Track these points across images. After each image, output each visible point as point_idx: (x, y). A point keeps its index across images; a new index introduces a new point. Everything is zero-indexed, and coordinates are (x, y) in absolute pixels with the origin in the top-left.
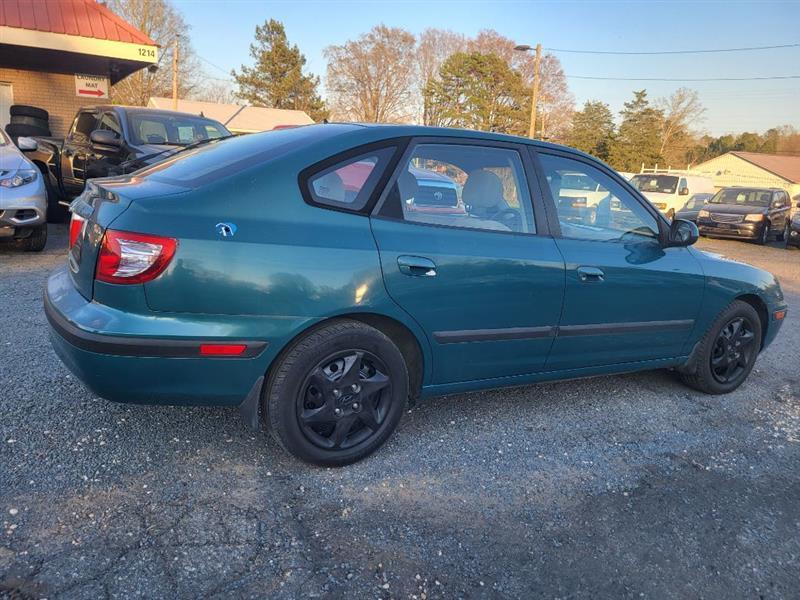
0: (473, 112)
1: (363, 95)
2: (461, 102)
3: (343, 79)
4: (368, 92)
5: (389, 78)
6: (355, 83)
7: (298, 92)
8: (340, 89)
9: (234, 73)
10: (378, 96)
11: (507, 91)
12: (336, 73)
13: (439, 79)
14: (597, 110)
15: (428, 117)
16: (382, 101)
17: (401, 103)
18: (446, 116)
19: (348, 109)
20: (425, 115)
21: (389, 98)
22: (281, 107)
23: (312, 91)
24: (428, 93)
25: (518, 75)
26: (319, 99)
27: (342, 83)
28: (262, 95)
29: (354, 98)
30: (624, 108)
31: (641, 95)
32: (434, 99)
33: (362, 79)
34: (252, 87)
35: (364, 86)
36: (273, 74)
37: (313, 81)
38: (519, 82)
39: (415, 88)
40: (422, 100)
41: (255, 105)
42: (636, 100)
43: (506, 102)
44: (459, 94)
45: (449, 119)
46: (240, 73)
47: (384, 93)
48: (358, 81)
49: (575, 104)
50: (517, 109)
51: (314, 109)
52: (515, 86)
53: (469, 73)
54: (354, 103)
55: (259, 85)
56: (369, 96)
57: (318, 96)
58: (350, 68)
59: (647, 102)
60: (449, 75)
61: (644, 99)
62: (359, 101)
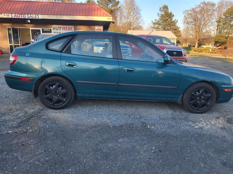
2: (232, 24)
3: (189, 20)
5: (205, 18)
6: (193, 21)
7: (170, 25)
8: (188, 23)
9: (152, 22)
10: (201, 24)
12: (187, 18)
13: (223, 17)
15: (218, 30)
16: (202, 26)
17: (209, 26)
18: (224, 29)
19: (190, 29)
21: (204, 25)
22: (165, 30)
23: (175, 25)
24: (219, 22)
28: (160, 27)
32: (221, 24)
33: (195, 19)
34: (158, 25)
35: (196, 22)
36: (164, 20)
37: (176, 22)
39: (214, 20)
41: (157, 30)
46: (154, 21)
47: (203, 23)
48: (194, 20)
51: (176, 31)
54: (192, 27)
55: (159, 24)
56: (197, 25)
57: (177, 26)
58: (191, 16)
60: (227, 15)
62: (194, 26)
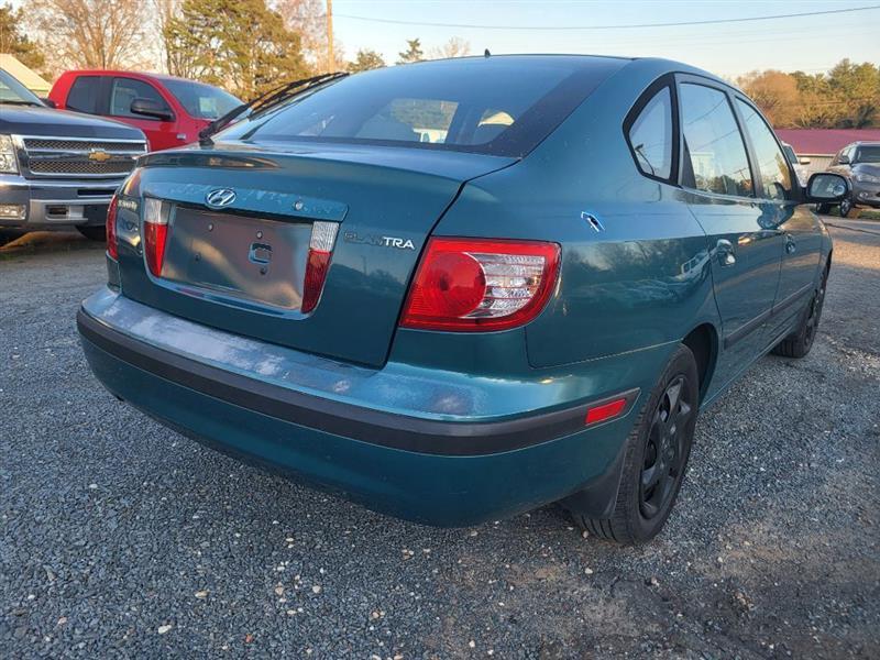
0: (229, 59)
1: (79, 35)
2: (213, 46)
3: (48, 13)
4: (86, 30)
5: (113, 13)
6: (65, 18)
8: (45, 26)
10: (102, 36)
11: (267, 36)
13: (181, 17)
14: (371, 60)
15: (173, 66)
16: (107, 45)
17: (134, 46)
18: (196, 64)
19: (61, 52)
20: (169, 62)
21: (117, 40)
23: (14, 29)
24: (169, 33)
25: (278, 16)
26: (24, 39)
27: (46, 18)
29: (67, 38)
30: (400, 59)
31: (415, 44)
32: (178, 43)
33: (76, 14)
35: (80, 23)
37: (14, 13)
38: (281, 25)
39: (151, 27)
40: (162, 43)
42: (410, 49)
43: (270, 48)
44: (211, 38)
45: (201, 68)
47: (109, 32)
48: (70, 16)
49: (343, 53)
50: (283, 56)
51: (19, 49)
52: (275, 31)
53: (220, 11)
54: (68, 45)
56: (88, 36)
57: (22, 35)
59: (421, 52)
60: (194, 13)
61: (418, 49)
62: (75, 42)
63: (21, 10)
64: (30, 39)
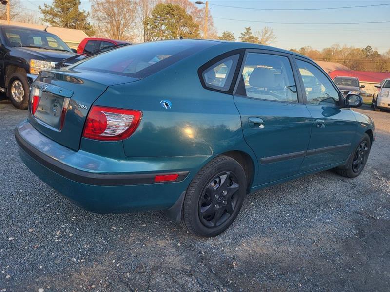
0: (169, 34)
1: (111, 23)
2: (163, 29)
3: (100, 14)
4: (114, 21)
5: (125, 14)
6: (107, 16)
7: (77, 20)
8: (98, 19)
9: (40, 8)
10: (120, 24)
11: (185, 25)
12: (96, 10)
13: (151, 17)
14: (228, 36)
15: (146, 36)
16: (121, 27)
17: (131, 28)
18: (155, 36)
19: (103, 30)
20: (144, 35)
21: (125, 25)
22: (68, 28)
23: (85, 20)
24: (146, 23)
25: (191, 17)
26: (89, 24)
27: (99, 16)
28: (57, 20)
29: (106, 24)
30: (241, 36)
31: (248, 29)
32: (149, 27)
33: (111, 15)
34: (51, 16)
35: (112, 18)
36: (63, 9)
37: (85, 14)
38: (191, 20)
39: (139, 20)
40: (143, 27)
41: (53, 26)
42: (246, 32)
43: (186, 30)
44: (162, 25)
45: (157, 38)
46: (43, 8)
47: (122, 22)
49: (217, 33)
50: (190, 34)
51: (86, 28)
52: (189, 22)
53: (167, 14)
54: (107, 27)
55: (55, 15)
56: (114, 23)
57: (88, 23)
58: (104, 8)
59: (251, 33)
60: (156, 15)
61: (250, 31)
62: (109, 26)
63: (88, 13)
64: (91, 24)
